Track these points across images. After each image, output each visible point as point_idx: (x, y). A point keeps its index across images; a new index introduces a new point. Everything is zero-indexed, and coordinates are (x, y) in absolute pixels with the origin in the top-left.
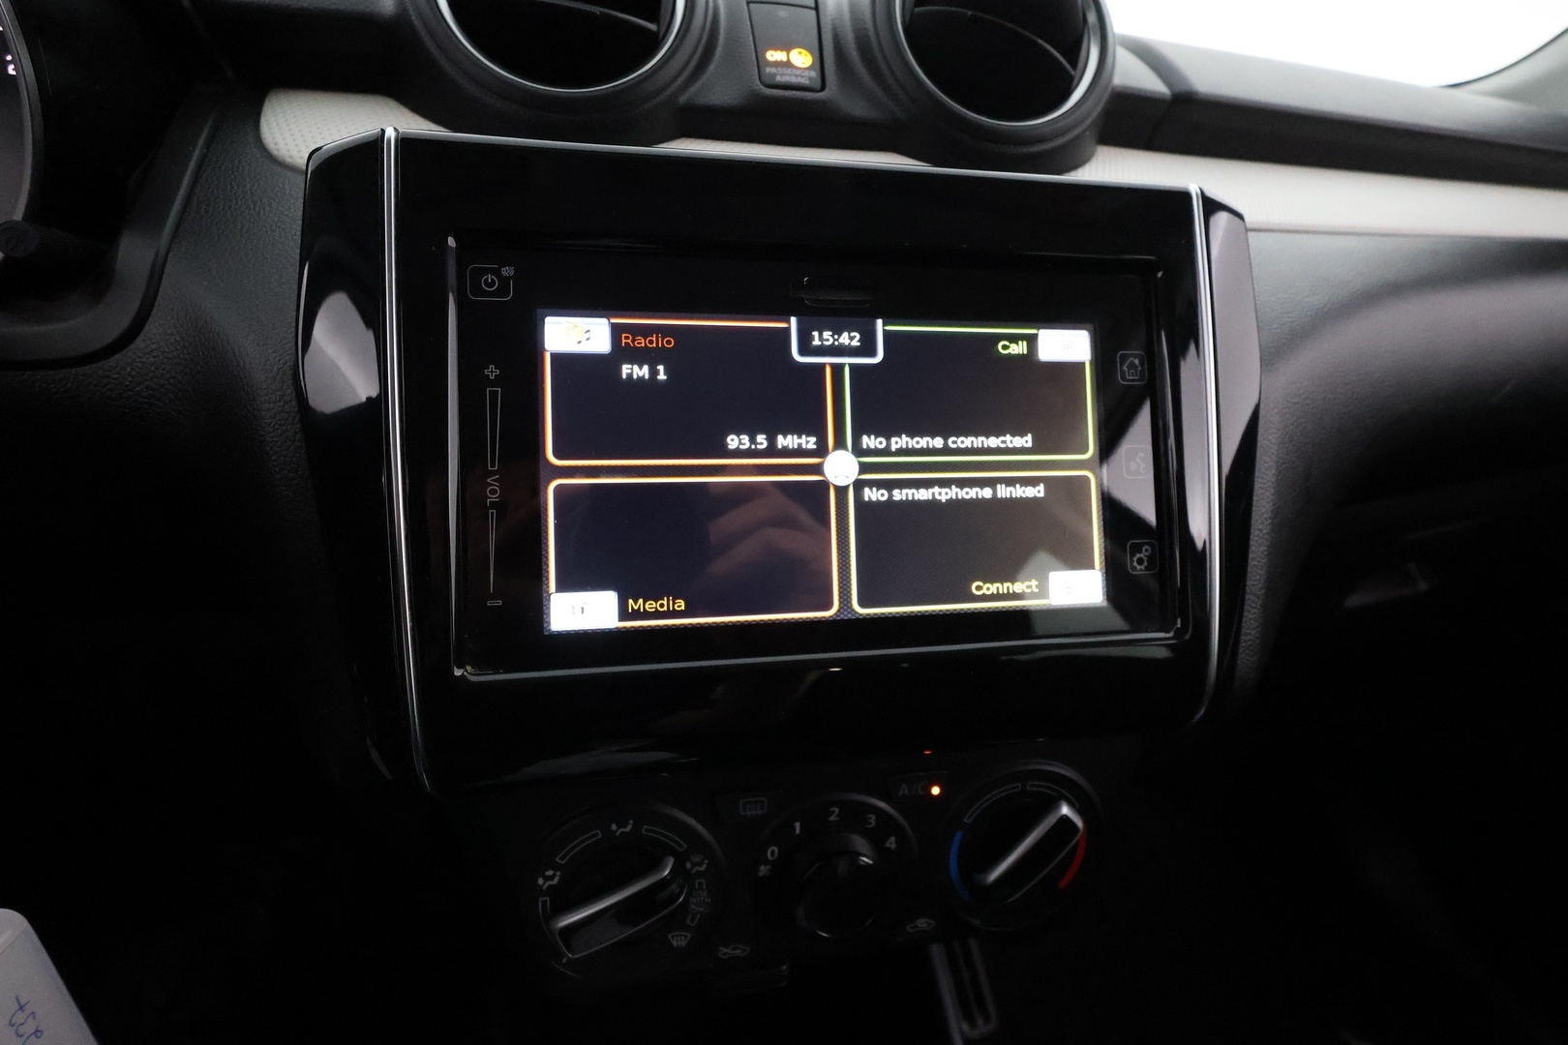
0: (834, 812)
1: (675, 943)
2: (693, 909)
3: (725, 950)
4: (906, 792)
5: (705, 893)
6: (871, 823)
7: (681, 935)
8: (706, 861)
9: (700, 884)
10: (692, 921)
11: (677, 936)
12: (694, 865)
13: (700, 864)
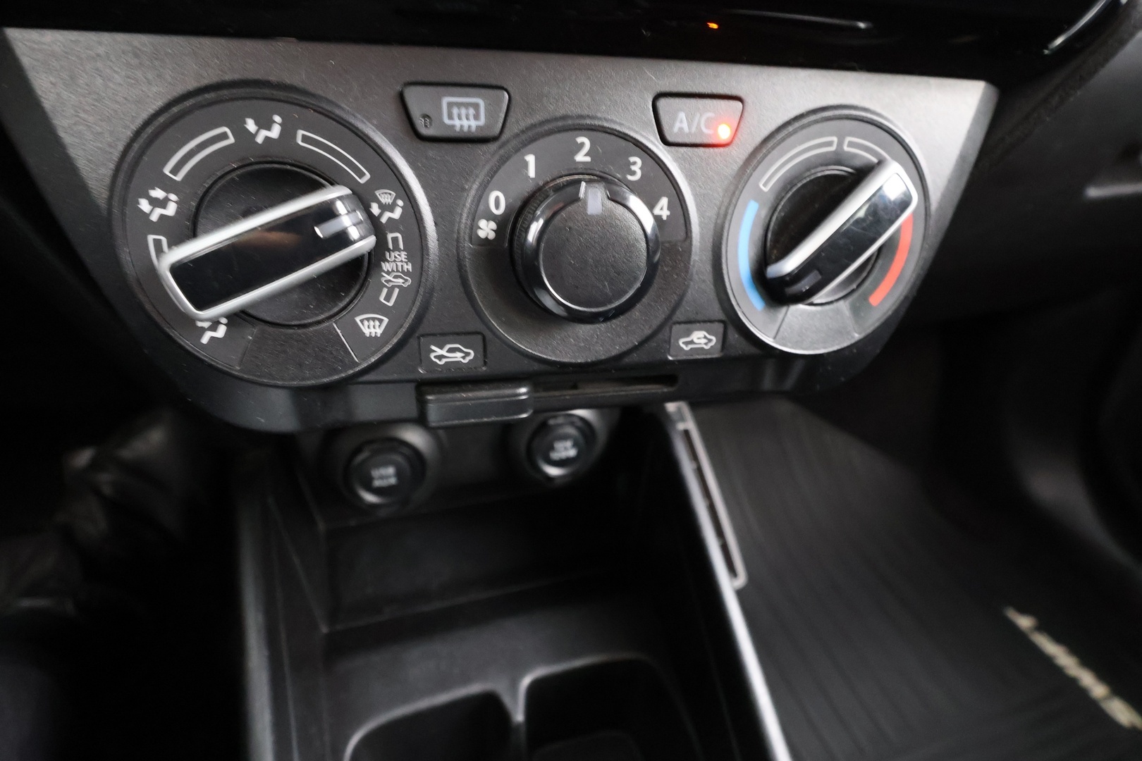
0: (582, 144)
1: (367, 332)
2: (388, 281)
3: (440, 352)
4: (685, 126)
5: (403, 254)
6: (633, 173)
7: (374, 319)
8: (400, 203)
9: (395, 240)
10: (388, 298)
11: (368, 319)
12: (384, 208)
13: (391, 208)
